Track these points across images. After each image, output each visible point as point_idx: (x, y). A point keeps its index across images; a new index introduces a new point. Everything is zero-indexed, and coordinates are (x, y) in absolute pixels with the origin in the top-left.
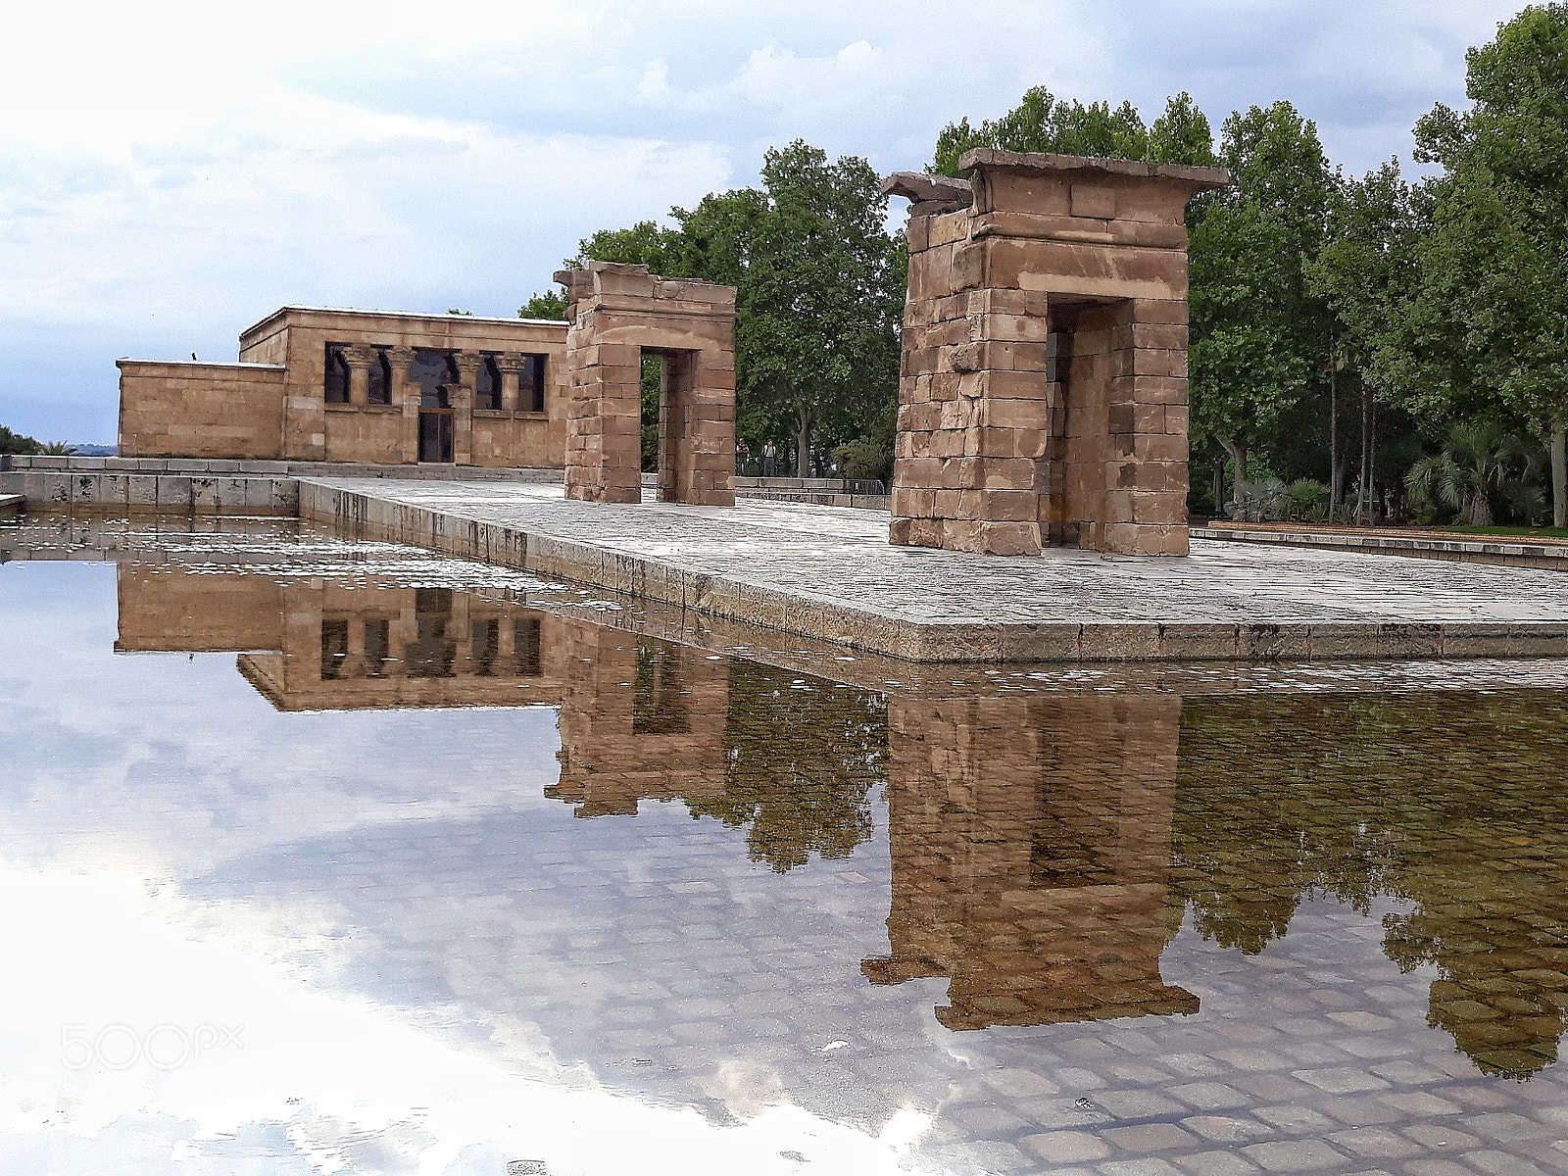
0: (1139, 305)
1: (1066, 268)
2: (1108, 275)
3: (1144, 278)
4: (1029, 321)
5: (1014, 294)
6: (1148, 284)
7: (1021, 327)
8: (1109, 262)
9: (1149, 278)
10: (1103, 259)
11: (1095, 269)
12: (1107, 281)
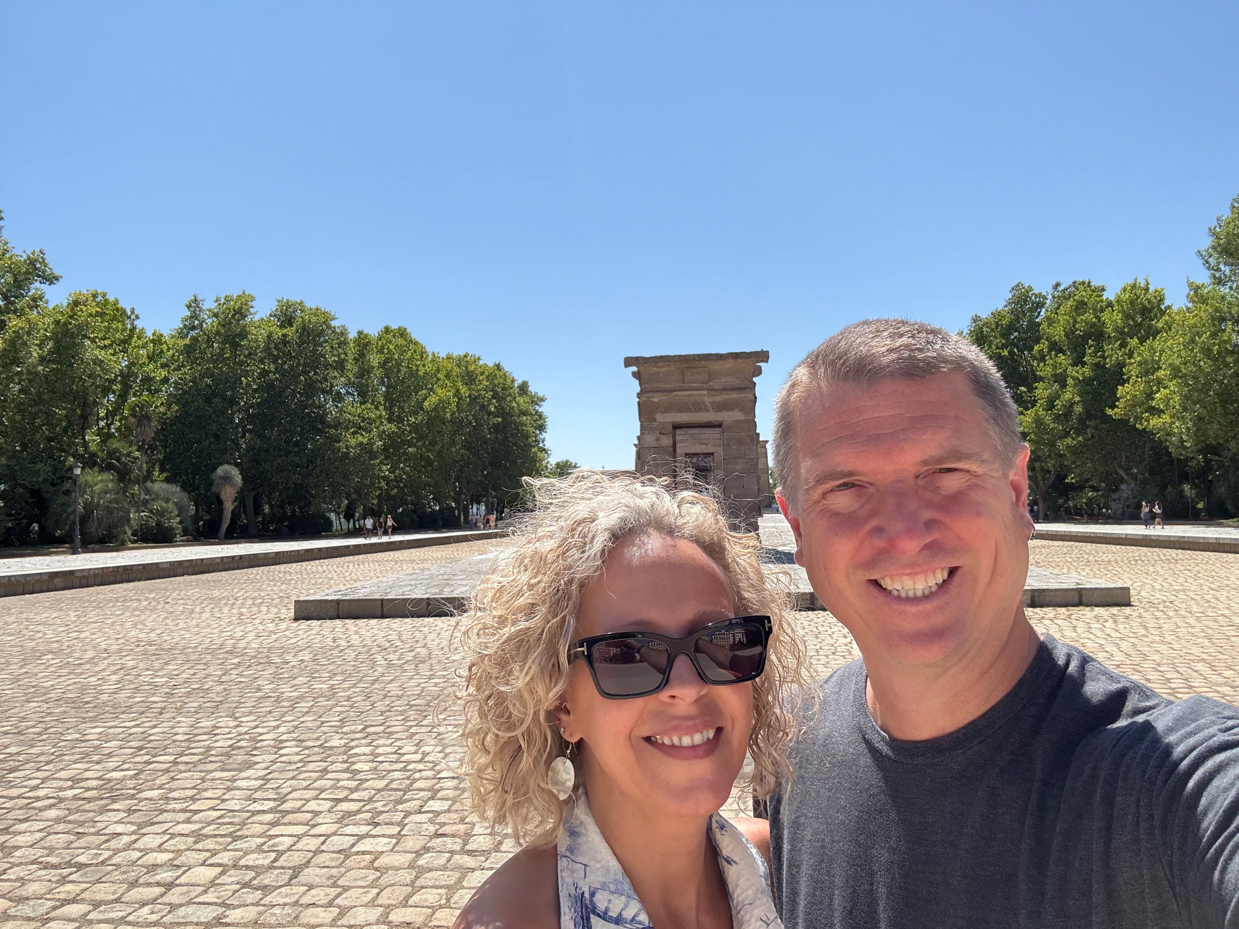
0: (725, 424)
1: (683, 408)
2: (707, 410)
3: (728, 410)
4: (662, 436)
5: (654, 425)
6: (730, 413)
7: (658, 440)
8: (707, 404)
9: (732, 409)
10: (704, 403)
11: (699, 407)
12: (706, 414)
